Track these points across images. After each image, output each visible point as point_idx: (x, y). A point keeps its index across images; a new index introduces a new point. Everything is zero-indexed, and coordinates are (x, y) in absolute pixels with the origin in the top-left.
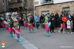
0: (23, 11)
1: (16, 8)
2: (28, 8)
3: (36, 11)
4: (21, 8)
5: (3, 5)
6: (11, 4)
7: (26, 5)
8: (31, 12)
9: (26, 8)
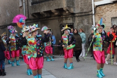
0: (66, 18)
1: (50, 12)
2: (77, 11)
3: (97, 17)
4: (61, 10)
5: (20, 5)
6: (37, 3)
7: (73, 4)
8: (86, 20)
9: (72, 10)
